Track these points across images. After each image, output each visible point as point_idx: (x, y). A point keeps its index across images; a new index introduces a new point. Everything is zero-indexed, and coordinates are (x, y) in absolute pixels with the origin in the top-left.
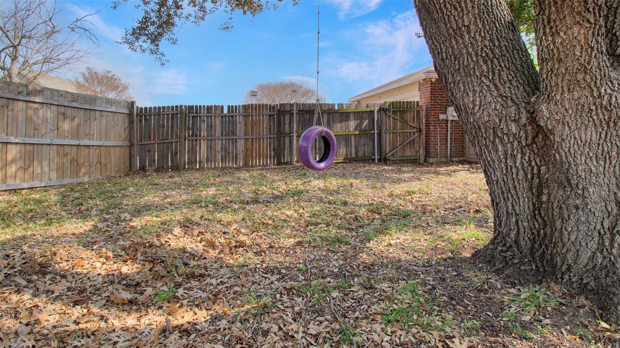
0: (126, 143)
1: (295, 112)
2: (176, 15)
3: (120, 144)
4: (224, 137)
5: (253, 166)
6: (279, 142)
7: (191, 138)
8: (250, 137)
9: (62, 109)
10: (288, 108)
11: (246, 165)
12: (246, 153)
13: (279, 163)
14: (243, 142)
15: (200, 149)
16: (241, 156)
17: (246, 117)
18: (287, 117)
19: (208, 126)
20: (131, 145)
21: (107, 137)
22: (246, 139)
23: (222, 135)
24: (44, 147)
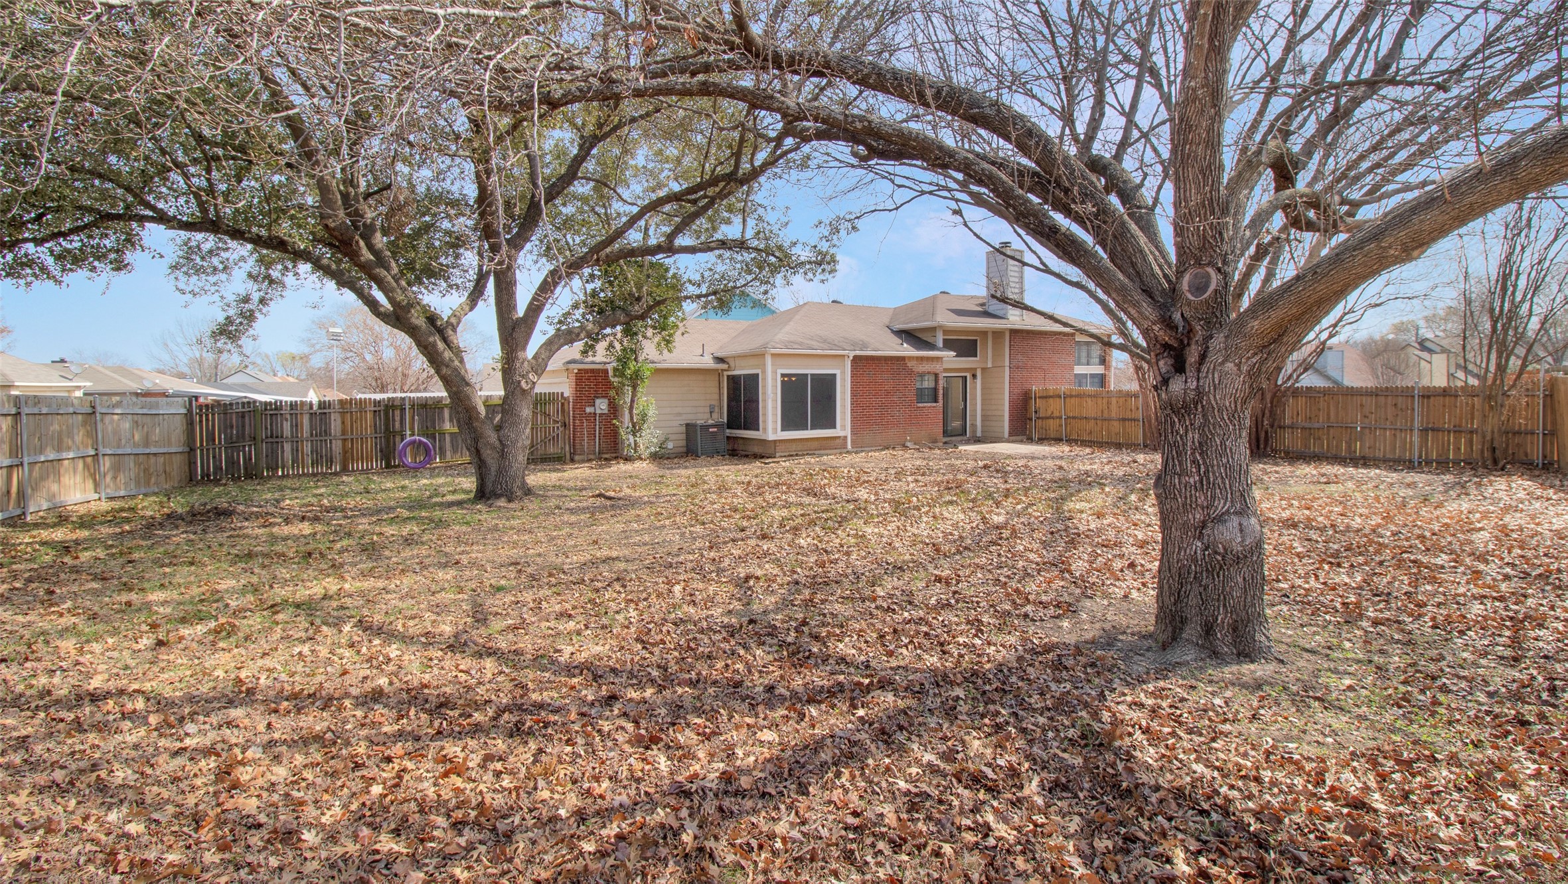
0: (187, 449)
1: (407, 407)
2: (260, 310)
3: (180, 450)
4: (314, 438)
5: (353, 470)
6: (388, 441)
7: (270, 440)
8: (349, 437)
9: (136, 417)
10: (397, 403)
11: (345, 470)
12: (344, 456)
13: (388, 466)
14: (340, 443)
15: (283, 452)
16: (338, 458)
17: (343, 414)
18: (397, 413)
19: (292, 426)
20: (192, 450)
21: (170, 444)
22: (345, 440)
23: (312, 435)
24: (127, 457)
